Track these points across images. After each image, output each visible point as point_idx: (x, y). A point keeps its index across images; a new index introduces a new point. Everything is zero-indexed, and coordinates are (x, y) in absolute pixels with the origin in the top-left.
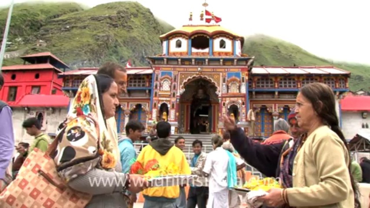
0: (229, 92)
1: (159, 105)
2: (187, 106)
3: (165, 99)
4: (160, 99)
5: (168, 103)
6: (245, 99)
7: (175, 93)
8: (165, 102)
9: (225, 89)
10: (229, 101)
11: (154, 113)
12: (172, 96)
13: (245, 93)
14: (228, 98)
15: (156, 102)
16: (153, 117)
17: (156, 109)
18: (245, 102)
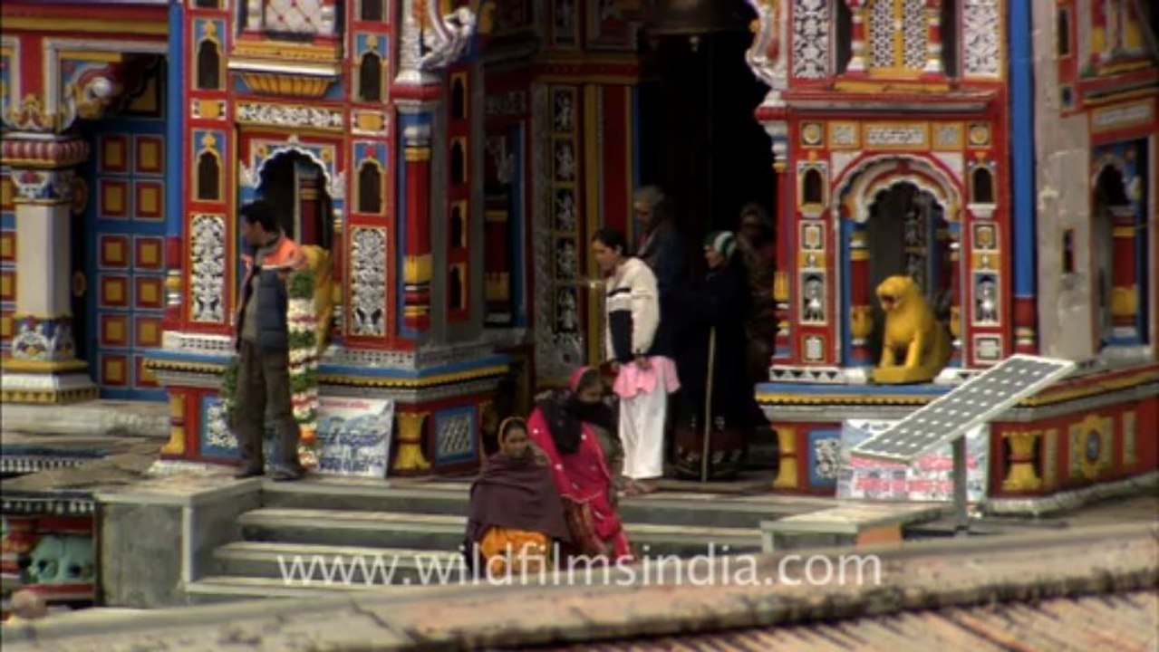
0: (856, 64)
1: (250, 177)
2: (612, 98)
3: (294, 119)
4: (248, 118)
5: (322, 153)
6: (996, 139)
7: (384, 58)
8: (296, 145)
9: (820, 34)
10: (857, 154)
11: (203, 252)
12: (355, 95)
13: (1001, 80)
14: (844, 126)
15: (213, 146)
16: (194, 297)
17: (220, 221)
18: (993, 173)
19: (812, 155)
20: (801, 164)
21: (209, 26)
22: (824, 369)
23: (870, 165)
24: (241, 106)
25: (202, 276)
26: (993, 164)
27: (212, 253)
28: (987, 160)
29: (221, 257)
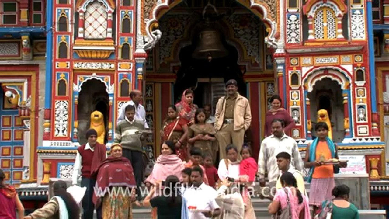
0: (311, 37)
1: (77, 88)
3: (96, 67)
4: (78, 67)
5: (105, 79)
6: (365, 60)
7: (131, 45)
8: (95, 76)
9: (297, 29)
10: (312, 67)
11: (59, 113)
12: (119, 58)
13: (366, 40)
14: (306, 58)
15: (64, 77)
16: (56, 129)
17: (66, 102)
18: (363, 71)
19: (295, 68)
20: (290, 72)
21: (63, 37)
22: (301, 140)
23: (316, 71)
24: (75, 63)
25: (59, 121)
26: (364, 68)
27: (63, 113)
28: (361, 67)
29: (67, 114)
